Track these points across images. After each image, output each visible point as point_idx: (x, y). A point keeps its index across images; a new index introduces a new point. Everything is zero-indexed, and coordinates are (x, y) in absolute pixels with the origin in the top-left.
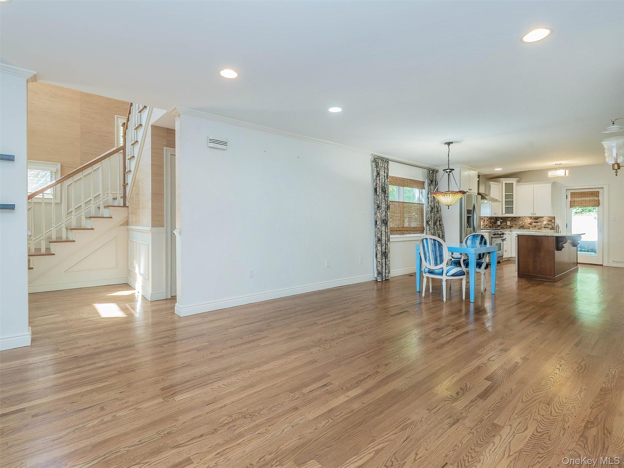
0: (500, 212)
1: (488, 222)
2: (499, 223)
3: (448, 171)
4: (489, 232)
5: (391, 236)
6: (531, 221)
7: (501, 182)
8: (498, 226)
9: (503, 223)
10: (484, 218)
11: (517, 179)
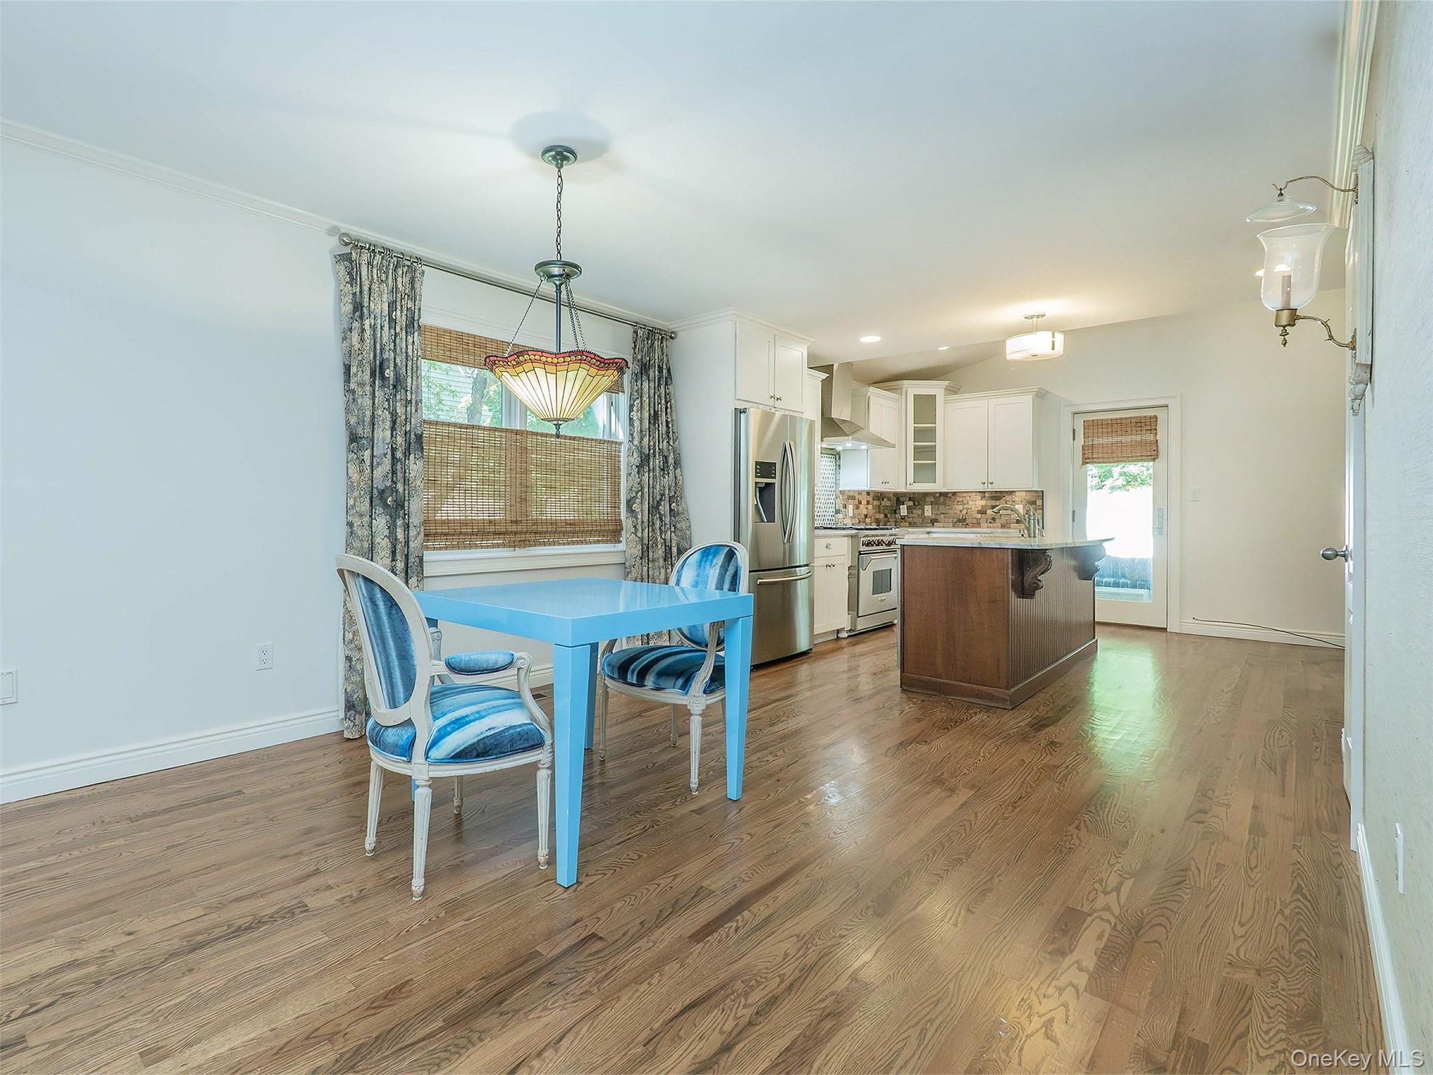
0: (902, 481)
1: (870, 507)
2: (903, 510)
3: (556, 270)
4: (852, 536)
5: (428, 556)
6: (983, 503)
7: (904, 393)
8: (903, 518)
9: (915, 511)
10: (856, 495)
11: (946, 383)
